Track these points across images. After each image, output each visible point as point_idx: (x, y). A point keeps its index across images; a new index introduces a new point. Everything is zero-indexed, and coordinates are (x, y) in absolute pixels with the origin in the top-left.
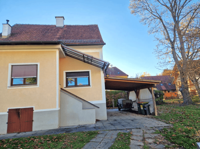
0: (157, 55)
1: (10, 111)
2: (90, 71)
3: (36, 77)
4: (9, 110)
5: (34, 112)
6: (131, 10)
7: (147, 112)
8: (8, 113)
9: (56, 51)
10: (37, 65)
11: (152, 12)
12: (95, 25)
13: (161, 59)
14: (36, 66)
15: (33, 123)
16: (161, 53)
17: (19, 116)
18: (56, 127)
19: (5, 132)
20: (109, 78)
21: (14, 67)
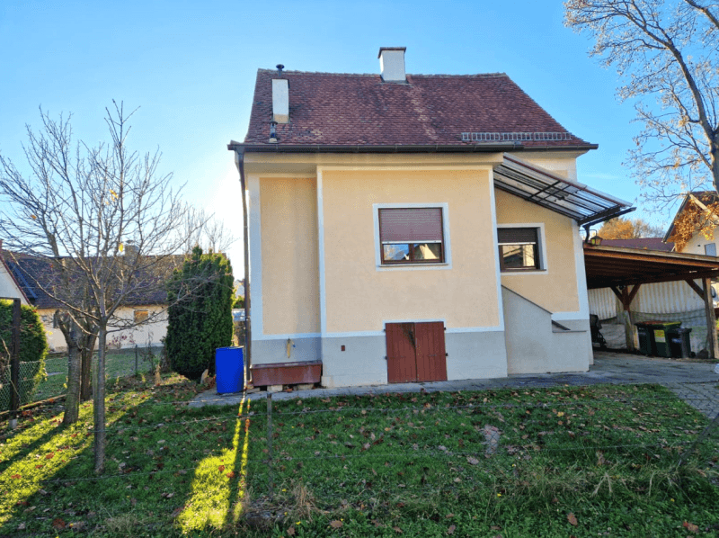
0: (634, 170)
1: (391, 329)
2: (541, 225)
3: (440, 241)
4: (387, 325)
5: (445, 332)
6: (574, 13)
7: (683, 349)
8: (384, 334)
9: (487, 171)
10: (441, 209)
11: (645, 26)
12: (498, 74)
13: (650, 185)
14: (438, 211)
15: (448, 360)
16: (651, 163)
17: (414, 343)
18: (504, 374)
19: (385, 380)
20: (595, 248)
21: (383, 213)
